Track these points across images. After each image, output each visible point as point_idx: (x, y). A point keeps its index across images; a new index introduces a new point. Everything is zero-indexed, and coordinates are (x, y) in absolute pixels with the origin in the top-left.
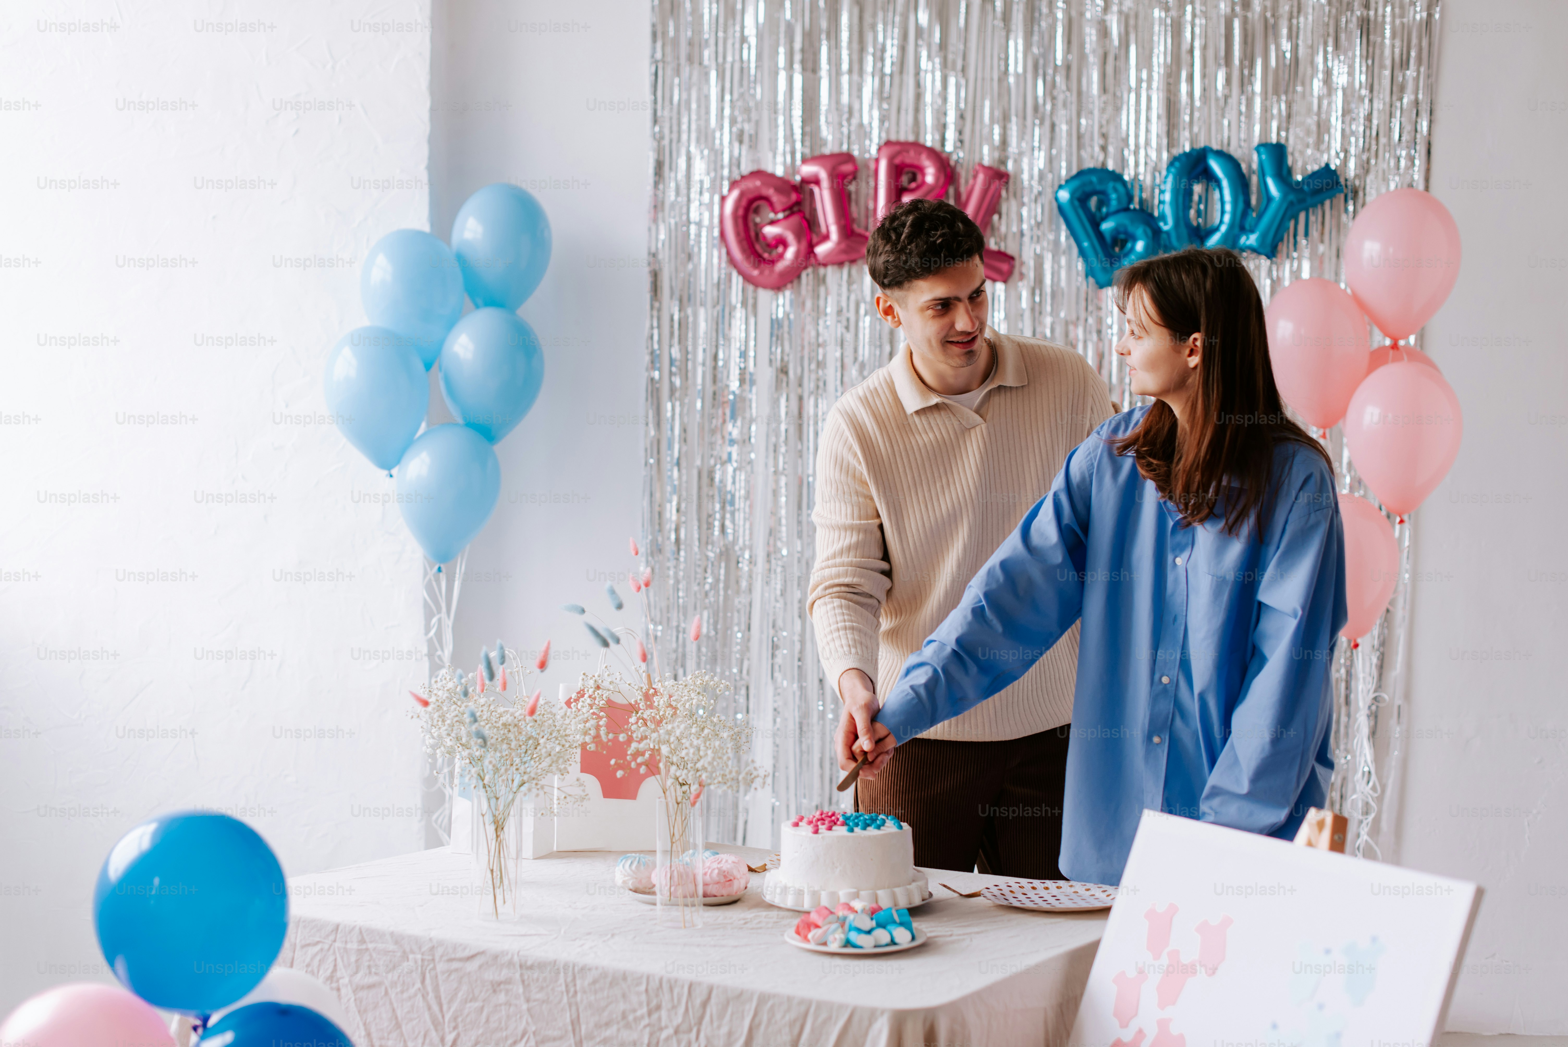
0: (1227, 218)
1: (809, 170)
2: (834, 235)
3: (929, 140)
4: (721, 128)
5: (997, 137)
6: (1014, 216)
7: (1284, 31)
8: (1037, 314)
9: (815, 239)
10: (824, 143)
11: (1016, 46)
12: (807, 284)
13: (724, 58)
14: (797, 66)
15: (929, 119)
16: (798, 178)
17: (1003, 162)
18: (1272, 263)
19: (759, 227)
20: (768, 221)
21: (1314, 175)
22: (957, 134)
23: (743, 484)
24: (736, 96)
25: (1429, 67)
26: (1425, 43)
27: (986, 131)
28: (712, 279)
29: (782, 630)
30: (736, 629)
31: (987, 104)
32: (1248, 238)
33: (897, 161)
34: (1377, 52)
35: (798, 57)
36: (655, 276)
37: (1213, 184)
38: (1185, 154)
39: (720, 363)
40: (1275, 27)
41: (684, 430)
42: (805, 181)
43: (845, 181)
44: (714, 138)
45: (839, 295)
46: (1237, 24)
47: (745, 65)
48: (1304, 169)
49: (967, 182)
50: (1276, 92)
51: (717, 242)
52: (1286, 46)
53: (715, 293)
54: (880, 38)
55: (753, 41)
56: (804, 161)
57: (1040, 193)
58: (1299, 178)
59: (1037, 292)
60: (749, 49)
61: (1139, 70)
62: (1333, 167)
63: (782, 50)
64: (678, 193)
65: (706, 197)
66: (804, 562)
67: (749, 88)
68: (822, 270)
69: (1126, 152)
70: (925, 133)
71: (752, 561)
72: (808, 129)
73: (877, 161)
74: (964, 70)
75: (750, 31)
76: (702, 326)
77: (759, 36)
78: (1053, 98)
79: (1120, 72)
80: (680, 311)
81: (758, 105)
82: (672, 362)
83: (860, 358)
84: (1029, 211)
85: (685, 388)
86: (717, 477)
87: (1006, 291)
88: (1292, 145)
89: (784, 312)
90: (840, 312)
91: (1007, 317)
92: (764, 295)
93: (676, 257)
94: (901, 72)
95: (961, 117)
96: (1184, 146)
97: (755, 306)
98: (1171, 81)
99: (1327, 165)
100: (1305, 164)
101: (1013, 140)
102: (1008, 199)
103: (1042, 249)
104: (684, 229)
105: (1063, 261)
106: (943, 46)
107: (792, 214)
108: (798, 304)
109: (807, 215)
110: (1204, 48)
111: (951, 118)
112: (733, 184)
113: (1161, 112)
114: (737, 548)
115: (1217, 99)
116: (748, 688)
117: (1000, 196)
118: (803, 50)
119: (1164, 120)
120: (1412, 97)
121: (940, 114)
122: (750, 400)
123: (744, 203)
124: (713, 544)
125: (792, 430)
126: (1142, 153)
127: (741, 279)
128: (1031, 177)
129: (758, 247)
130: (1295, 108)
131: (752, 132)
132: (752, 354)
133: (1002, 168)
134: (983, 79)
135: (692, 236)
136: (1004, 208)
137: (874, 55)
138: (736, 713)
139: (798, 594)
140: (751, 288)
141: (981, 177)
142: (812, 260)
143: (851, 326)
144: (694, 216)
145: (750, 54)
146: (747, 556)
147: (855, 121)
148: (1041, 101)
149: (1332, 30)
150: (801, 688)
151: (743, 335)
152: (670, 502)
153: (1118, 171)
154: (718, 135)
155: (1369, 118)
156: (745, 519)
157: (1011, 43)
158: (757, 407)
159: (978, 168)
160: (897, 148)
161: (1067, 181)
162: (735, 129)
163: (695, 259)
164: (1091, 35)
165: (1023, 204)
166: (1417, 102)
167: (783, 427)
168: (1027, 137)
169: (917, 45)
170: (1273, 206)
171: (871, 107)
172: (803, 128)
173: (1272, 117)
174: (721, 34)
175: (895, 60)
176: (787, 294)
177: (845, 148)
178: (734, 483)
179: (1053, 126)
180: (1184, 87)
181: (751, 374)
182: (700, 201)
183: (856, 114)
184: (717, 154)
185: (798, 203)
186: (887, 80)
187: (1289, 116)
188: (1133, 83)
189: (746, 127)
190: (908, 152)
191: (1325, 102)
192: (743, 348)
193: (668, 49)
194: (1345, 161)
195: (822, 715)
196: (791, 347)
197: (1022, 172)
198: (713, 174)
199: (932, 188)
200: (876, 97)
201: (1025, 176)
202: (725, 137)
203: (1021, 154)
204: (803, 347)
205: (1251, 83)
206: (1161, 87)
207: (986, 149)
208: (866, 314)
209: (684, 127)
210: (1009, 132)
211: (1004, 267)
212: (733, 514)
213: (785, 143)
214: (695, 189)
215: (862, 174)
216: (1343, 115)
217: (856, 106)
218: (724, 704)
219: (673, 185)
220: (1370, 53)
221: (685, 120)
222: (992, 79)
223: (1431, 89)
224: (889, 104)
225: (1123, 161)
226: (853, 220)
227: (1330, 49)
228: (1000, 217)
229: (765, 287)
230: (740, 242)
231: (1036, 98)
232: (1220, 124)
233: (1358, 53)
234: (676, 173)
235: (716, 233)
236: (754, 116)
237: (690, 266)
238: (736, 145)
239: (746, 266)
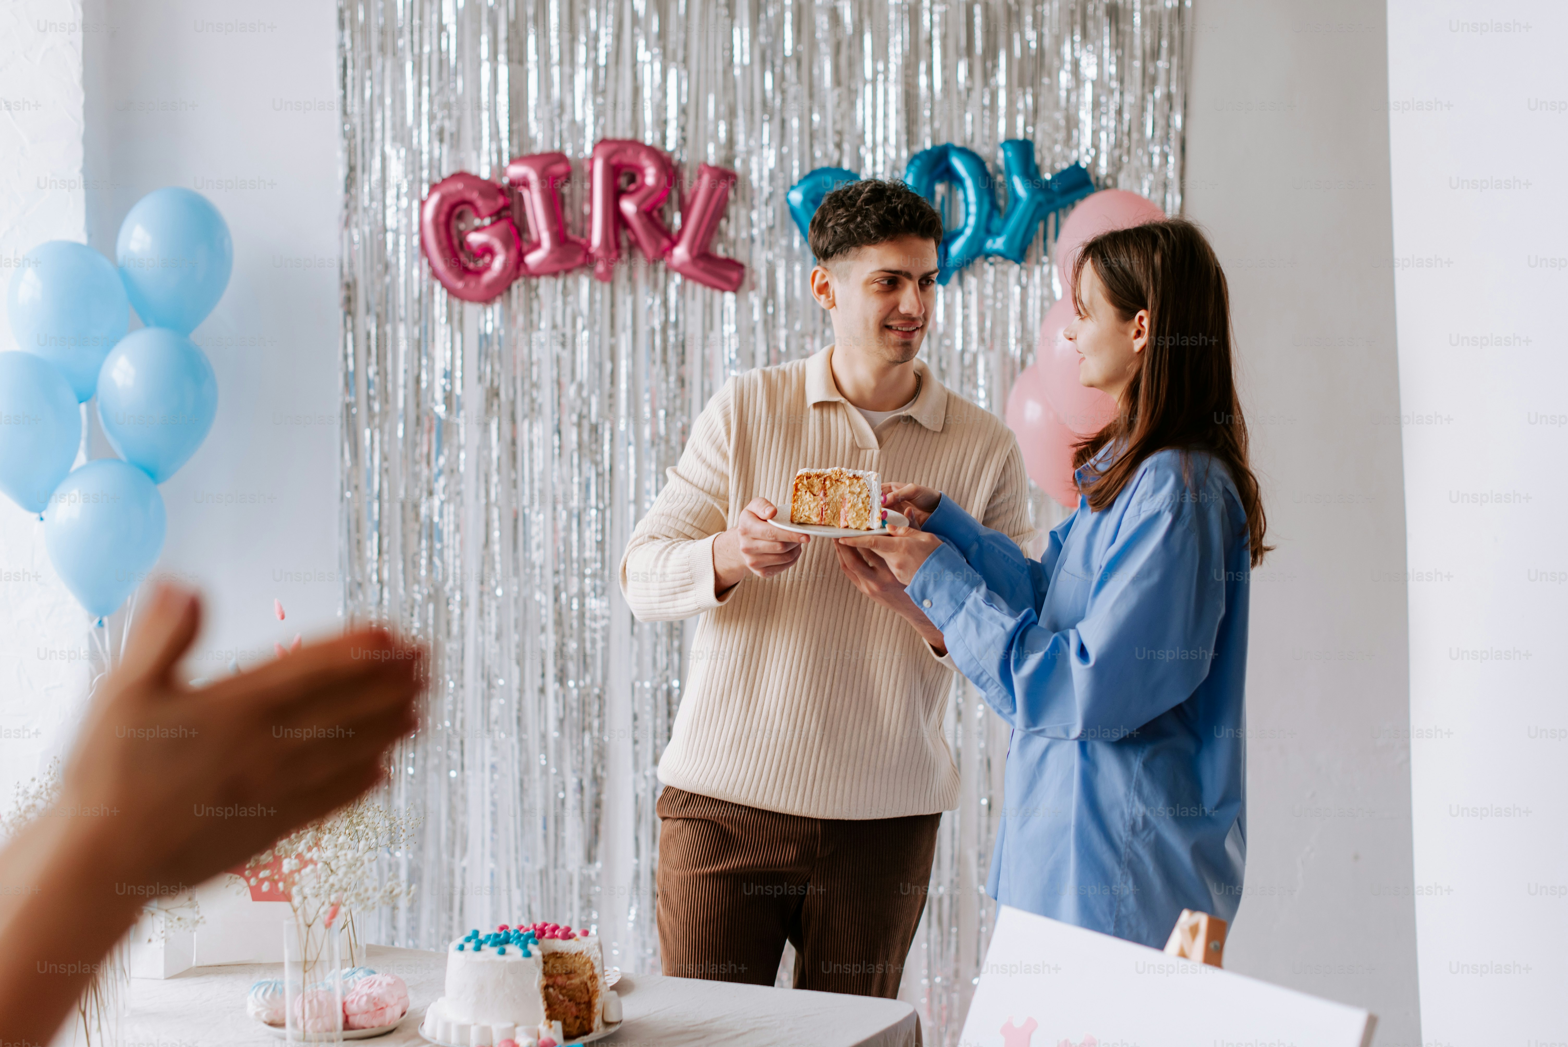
0: (972, 220)
1: (516, 171)
2: (546, 242)
3: (649, 138)
4: (419, 125)
5: (722, 134)
6: (743, 221)
7: (1029, 19)
8: (770, 326)
9: (525, 247)
10: (533, 141)
11: (741, 37)
12: (519, 297)
13: (421, 47)
14: (502, 57)
15: (648, 116)
16: (505, 181)
17: (730, 160)
18: (1021, 268)
19: (462, 235)
20: (472, 227)
21: (1064, 173)
22: (680, 130)
23: (452, 518)
24: (435, 89)
25: (1182, 57)
26: (1176, 31)
27: (711, 127)
28: (412, 292)
29: (497, 677)
30: (448, 677)
31: (711, 99)
32: (994, 242)
33: (614, 161)
34: (1127, 41)
35: (502, 47)
36: (349, 287)
37: (955, 185)
38: (926, 152)
39: (424, 385)
40: (1019, 15)
41: (384, 458)
42: (513, 184)
43: (559, 182)
44: (411, 137)
45: (554, 309)
46: (978, 10)
47: (444, 56)
48: (1052, 168)
49: (691, 182)
50: (1022, 84)
51: (417, 251)
52: (1031, 35)
53: (416, 307)
54: (593, 26)
55: (452, 29)
56: (512, 161)
57: (771, 195)
58: (1048, 176)
59: (770, 302)
60: (448, 37)
61: (875, 60)
62: (1083, 165)
63: (484, 39)
64: (372, 199)
65: (404, 202)
66: (521, 602)
67: (449, 82)
68: (534, 281)
69: (863, 151)
70: (644, 131)
71: (464, 604)
72: (515, 126)
73: (592, 161)
74: (685, 61)
75: (449, 18)
76: (403, 346)
77: (460, 24)
78: (783, 92)
79: (854, 63)
80: (378, 327)
81: (460, 102)
82: (369, 384)
83: (578, 377)
84: (759, 214)
85: (384, 414)
86: (423, 510)
87: (737, 301)
88: (1040, 141)
89: (493, 328)
90: (554, 327)
91: (738, 331)
92: (471, 309)
93: (372, 269)
94: (617, 63)
95: (683, 111)
96: (924, 143)
97: (461, 321)
98: (910, 72)
99: (1077, 163)
100: (1053, 162)
101: (741, 138)
102: (735, 202)
103: (775, 256)
104: (381, 237)
105: (798, 268)
106: (662, 35)
107: (499, 219)
108: (508, 318)
109: (516, 220)
110: (944, 38)
111: (672, 112)
112: (433, 187)
113: (900, 106)
114: (447, 588)
115: (959, 93)
116: (462, 743)
117: (726, 199)
118: (508, 39)
119: (903, 115)
120: (1165, 90)
121: (661, 108)
122: (458, 425)
123: (446, 208)
124: (418, 582)
125: (504, 458)
126: (880, 152)
127: (445, 292)
128: (761, 178)
129: (463, 258)
130: (1041, 100)
131: (454, 129)
132: (458, 374)
133: (728, 168)
134: (707, 71)
135: (390, 246)
136: (732, 210)
137: (587, 44)
138: (449, 770)
139: (516, 638)
140: (456, 302)
141: (706, 178)
142: (523, 271)
143: (566, 342)
144: (391, 222)
145: (450, 44)
146: (458, 597)
147: (567, 118)
148: (769, 95)
149: (1078, 17)
150: (521, 740)
151: (448, 354)
152: (371, 538)
153: (854, 171)
154: (415, 133)
155: (1120, 112)
156: (455, 557)
157: (736, 33)
158: (466, 433)
159: (703, 168)
160: (613, 147)
161: (800, 182)
162: (435, 127)
163: (393, 270)
164: (823, 21)
165: (752, 207)
166: (1169, 97)
167: (495, 455)
168: (756, 134)
169: (633, 36)
170: (1021, 207)
171: (584, 101)
172: (510, 125)
173: (1018, 111)
174: (416, 22)
175: (610, 49)
176: (497, 306)
177: (557, 145)
178: (441, 515)
179: (783, 122)
180: (923, 81)
181: (458, 397)
182: (397, 206)
183: (568, 110)
184: (414, 154)
185: (506, 207)
186: (602, 73)
187: (1036, 111)
188: (868, 74)
189: (447, 124)
190: (624, 151)
191: (1073, 98)
192: (449, 368)
193: (358, 38)
194: (1096, 159)
195: (545, 770)
196: (501, 366)
197: (750, 172)
198: (411, 177)
199: (653, 190)
200: (590, 90)
201: (754, 177)
202: (423, 137)
203: (749, 153)
204: (515, 366)
205: (994, 75)
206: (900, 79)
207: (711, 148)
208: (584, 328)
209: (378, 125)
210: (735, 130)
211: (734, 275)
212: (441, 552)
213: (491, 140)
214: (391, 193)
215: (576, 177)
216: (1094, 109)
217: (568, 101)
218: (436, 761)
219: (366, 189)
220: (1120, 42)
221: (378, 116)
222: (715, 71)
223: (1185, 82)
224: (605, 98)
225: (859, 161)
226: (567, 225)
227: (1077, 38)
228: (728, 221)
229: (472, 300)
230: (442, 251)
231: (763, 91)
232: (962, 118)
233: (1107, 42)
234: (370, 175)
235: (416, 241)
236: (455, 113)
237: (388, 279)
238: (436, 144)
239: (450, 278)
